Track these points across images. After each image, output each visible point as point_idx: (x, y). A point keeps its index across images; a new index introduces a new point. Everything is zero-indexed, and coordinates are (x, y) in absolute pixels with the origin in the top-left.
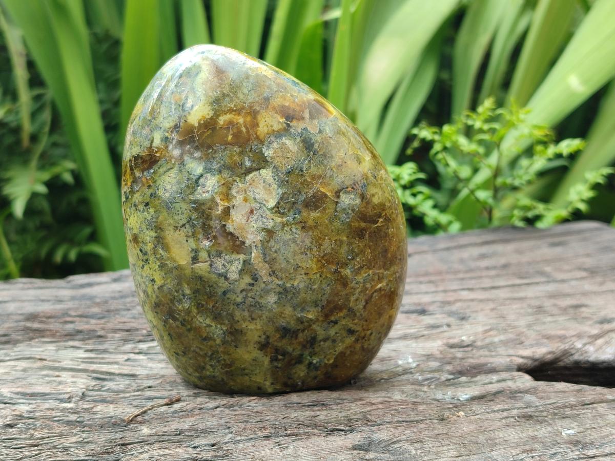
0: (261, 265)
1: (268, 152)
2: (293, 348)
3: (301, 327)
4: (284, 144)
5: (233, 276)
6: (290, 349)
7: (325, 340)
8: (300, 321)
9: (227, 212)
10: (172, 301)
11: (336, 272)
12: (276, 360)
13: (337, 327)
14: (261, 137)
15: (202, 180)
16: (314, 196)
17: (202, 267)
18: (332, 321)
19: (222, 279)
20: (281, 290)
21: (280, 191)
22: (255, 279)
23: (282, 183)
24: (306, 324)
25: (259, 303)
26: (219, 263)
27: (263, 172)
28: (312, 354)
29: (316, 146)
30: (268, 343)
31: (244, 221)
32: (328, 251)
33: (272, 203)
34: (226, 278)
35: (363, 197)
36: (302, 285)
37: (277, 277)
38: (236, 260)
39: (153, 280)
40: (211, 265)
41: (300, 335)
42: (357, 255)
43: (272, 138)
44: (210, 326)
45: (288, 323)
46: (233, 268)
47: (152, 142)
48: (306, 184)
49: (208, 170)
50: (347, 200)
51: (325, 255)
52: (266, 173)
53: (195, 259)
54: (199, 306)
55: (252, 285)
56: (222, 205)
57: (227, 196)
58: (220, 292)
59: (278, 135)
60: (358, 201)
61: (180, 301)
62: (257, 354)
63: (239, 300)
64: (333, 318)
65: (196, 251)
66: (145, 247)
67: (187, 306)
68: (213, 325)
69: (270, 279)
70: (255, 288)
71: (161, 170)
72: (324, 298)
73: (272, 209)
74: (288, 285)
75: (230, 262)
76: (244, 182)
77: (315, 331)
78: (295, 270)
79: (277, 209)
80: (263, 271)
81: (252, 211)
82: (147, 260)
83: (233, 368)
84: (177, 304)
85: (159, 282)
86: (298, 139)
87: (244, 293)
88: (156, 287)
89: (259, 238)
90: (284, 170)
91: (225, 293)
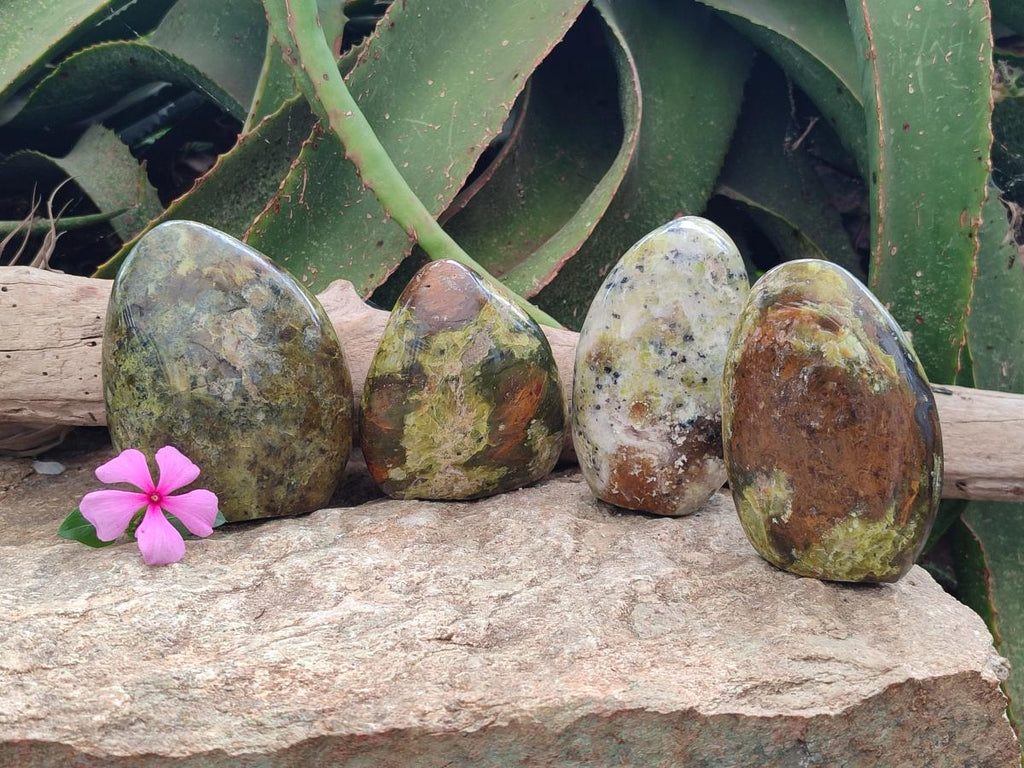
0: (250, 386)
1: (246, 296)
2: (276, 468)
3: (284, 444)
4: (257, 289)
5: (228, 397)
6: (274, 469)
7: (302, 459)
8: (283, 438)
9: (219, 342)
10: (171, 429)
11: (309, 393)
12: (262, 480)
13: (312, 446)
14: (239, 284)
15: (195, 318)
16: (286, 330)
17: (201, 391)
18: (308, 440)
19: (219, 402)
20: (268, 409)
21: (260, 326)
22: (246, 399)
23: (260, 320)
24: (287, 441)
25: (250, 422)
26: (215, 387)
27: (244, 310)
28: (292, 475)
29: (282, 292)
30: (256, 462)
31: (233, 349)
32: (303, 374)
33: (254, 335)
34: (222, 400)
35: (323, 333)
36: (284, 404)
37: (264, 397)
38: (229, 383)
39: (152, 414)
40: (208, 389)
41: (283, 454)
42: (323, 380)
43: (248, 285)
44: (206, 447)
45: (273, 441)
46: (228, 390)
47: (147, 291)
48: (279, 321)
49: (199, 309)
50: (311, 334)
51: (300, 378)
52: (247, 312)
53: (194, 385)
54: (197, 429)
55: (244, 404)
56: (215, 336)
57: (219, 330)
58: (217, 412)
59: (251, 282)
60: (319, 336)
61: (179, 428)
62: (246, 474)
63: (233, 419)
64: (308, 437)
65: (194, 378)
66: (142, 384)
67: (185, 431)
68: (210, 446)
69: (259, 399)
70: (246, 407)
71: (159, 313)
72: (302, 416)
73: (255, 339)
74: (273, 404)
75: (225, 385)
76: (230, 318)
77: (294, 450)
78: (278, 390)
79: (259, 340)
80: (253, 392)
81: (239, 342)
82: (145, 396)
83: (225, 491)
84: (175, 430)
85: (157, 414)
86: (268, 286)
87: (237, 413)
88: (153, 420)
89: (247, 363)
90: (260, 309)
91: (221, 413)
